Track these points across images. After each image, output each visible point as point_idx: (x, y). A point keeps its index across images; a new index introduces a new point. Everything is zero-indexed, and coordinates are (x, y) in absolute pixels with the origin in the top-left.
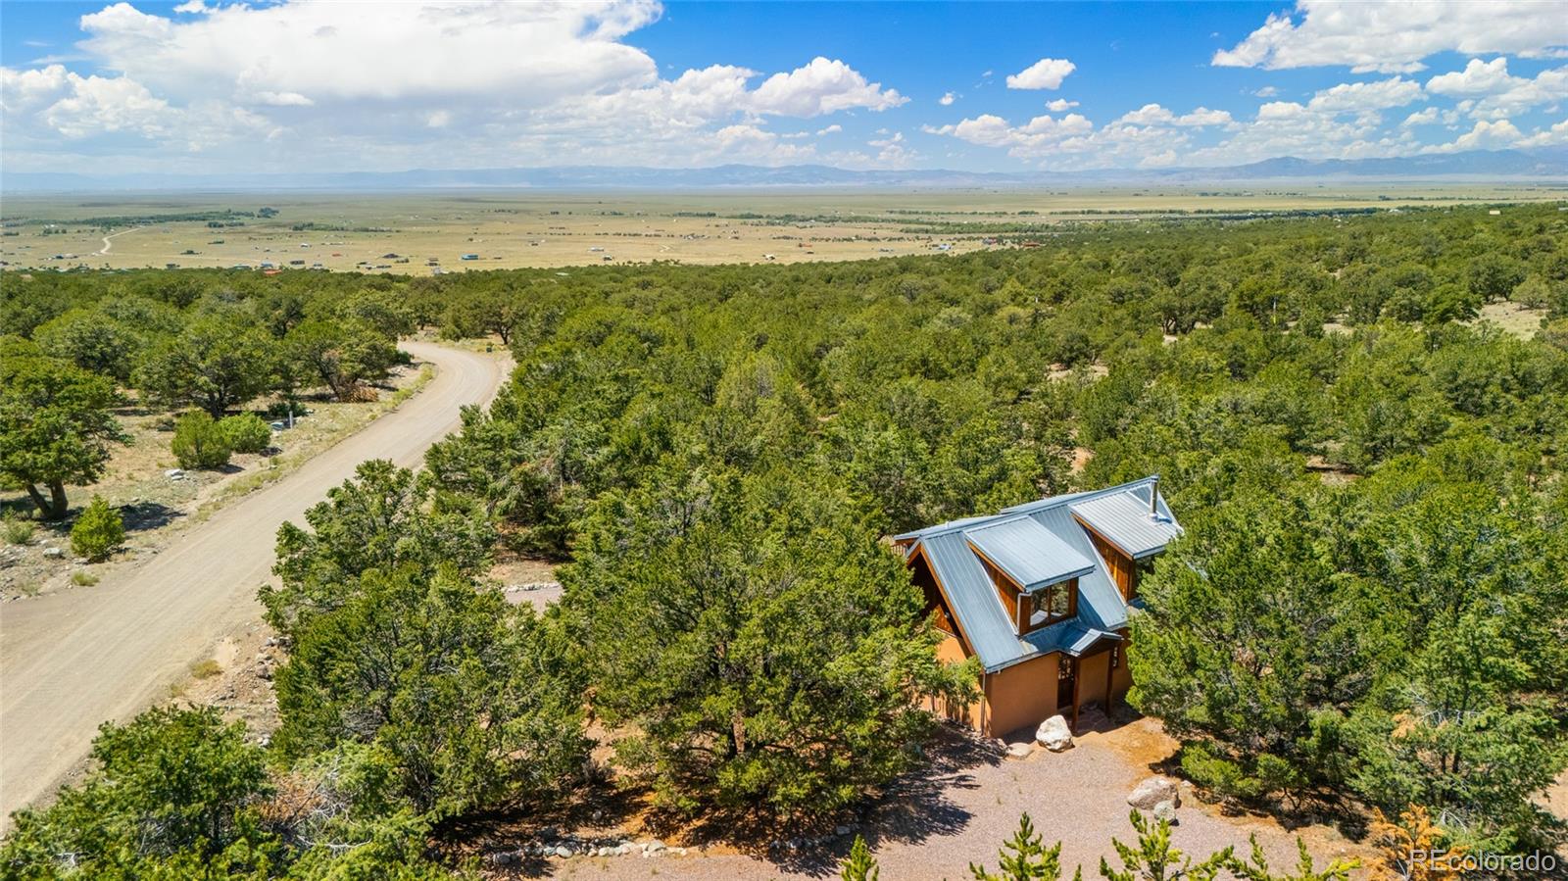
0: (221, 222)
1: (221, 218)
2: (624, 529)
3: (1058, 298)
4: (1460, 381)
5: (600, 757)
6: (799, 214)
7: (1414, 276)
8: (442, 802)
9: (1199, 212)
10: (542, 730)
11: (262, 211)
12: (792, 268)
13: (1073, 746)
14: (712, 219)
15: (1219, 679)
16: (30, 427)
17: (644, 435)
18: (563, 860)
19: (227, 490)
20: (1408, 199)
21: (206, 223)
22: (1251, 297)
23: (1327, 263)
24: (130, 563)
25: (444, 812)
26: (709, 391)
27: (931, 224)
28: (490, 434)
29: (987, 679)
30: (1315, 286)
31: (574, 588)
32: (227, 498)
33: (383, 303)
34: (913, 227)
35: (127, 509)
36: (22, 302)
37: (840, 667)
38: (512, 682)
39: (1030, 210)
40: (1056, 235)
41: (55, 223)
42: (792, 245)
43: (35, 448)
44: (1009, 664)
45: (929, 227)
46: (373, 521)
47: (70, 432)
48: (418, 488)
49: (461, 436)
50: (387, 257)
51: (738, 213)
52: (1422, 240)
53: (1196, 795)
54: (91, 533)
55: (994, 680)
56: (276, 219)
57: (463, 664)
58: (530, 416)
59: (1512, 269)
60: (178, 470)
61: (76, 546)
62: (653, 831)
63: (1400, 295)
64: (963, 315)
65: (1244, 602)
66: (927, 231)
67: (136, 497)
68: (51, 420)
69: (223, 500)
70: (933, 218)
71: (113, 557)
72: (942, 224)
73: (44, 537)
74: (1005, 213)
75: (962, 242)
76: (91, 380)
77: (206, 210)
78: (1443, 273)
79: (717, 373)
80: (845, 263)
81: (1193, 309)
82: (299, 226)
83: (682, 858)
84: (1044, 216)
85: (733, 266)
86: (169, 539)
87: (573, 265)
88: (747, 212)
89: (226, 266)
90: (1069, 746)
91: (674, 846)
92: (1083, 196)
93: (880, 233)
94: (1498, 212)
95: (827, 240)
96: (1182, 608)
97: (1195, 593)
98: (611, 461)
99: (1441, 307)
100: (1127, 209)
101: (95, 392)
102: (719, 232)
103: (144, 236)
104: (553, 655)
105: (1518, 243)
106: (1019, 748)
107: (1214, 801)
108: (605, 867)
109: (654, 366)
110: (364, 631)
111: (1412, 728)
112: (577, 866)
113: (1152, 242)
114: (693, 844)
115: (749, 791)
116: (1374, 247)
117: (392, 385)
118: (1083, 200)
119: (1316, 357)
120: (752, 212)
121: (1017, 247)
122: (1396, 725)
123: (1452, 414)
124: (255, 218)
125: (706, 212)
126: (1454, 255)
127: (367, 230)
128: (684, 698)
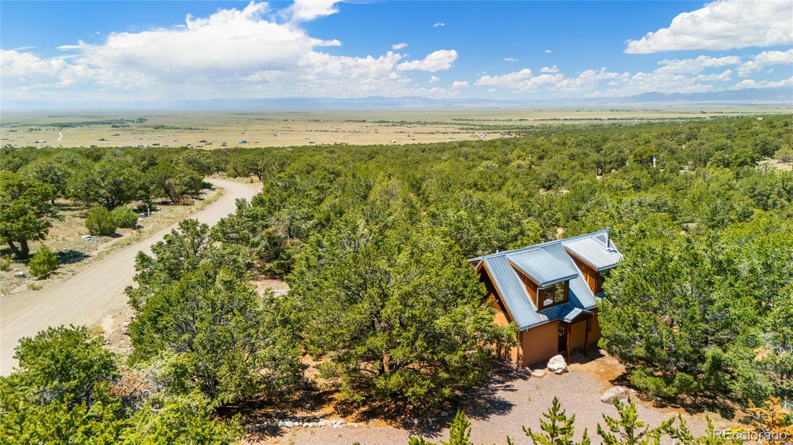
0: (118, 125)
1: (118, 123)
2: (322, 254)
3: (541, 158)
4: (756, 192)
5: (309, 375)
6: (408, 121)
7: (724, 146)
8: (221, 396)
9: (610, 119)
10: (278, 356)
11: (139, 119)
12: (404, 146)
13: (568, 372)
14: (364, 123)
15: (651, 332)
16: (10, 209)
17: (332, 214)
18: (289, 429)
19: (114, 245)
20: (715, 112)
21: (111, 125)
22: (641, 156)
23: (677, 141)
24: (60, 279)
25: (222, 401)
26: (365, 197)
27: (474, 125)
28: (251, 213)
29: (521, 334)
30: (672, 152)
31: (295, 286)
32: (113, 249)
33: (198, 157)
34: (465, 127)
35: (61, 254)
36: (13, 156)
37: (442, 322)
38: (261, 329)
39: (524, 118)
40: (537, 130)
41: (35, 125)
42: (404, 136)
43: (12, 220)
44: (533, 326)
45: (473, 127)
46: (187, 252)
47: (31, 212)
48: (212, 234)
49: (236, 214)
50: (201, 142)
51: (377, 120)
52: (726, 130)
53: (638, 396)
54: (40, 264)
55: (524, 334)
56: (146, 123)
57: (234, 319)
58: (272, 205)
59: (774, 143)
60: (88, 236)
61: (32, 271)
62: (338, 414)
63: (718, 155)
64: (494, 165)
65: (665, 289)
66: (472, 129)
67: (65, 248)
68: (20, 205)
69: (111, 250)
70: (475, 123)
71: (51, 276)
72: (480, 125)
73: (16, 267)
74: (511, 120)
75: (490, 134)
76: (42, 185)
77: (110, 119)
78: (739, 144)
79: (369, 188)
80: (431, 144)
81: (611, 162)
82: (157, 127)
83: (355, 428)
84: (532, 121)
85: (375, 146)
86: (82, 268)
87: (294, 146)
88: (381, 120)
89: (120, 146)
90: (565, 371)
91: (350, 421)
92: (551, 111)
93: (449, 130)
94: (762, 119)
95: (422, 133)
96: (629, 294)
97: (637, 285)
98: (315, 227)
99: (739, 160)
100: (573, 118)
101: (44, 191)
102: (368, 129)
103: (79, 132)
104: (284, 316)
105: (775, 131)
106: (538, 372)
107: (649, 399)
108: (312, 433)
109: (336, 186)
110: (179, 301)
111: (765, 356)
112: (297, 432)
113: (586, 133)
114: (361, 421)
115: (393, 390)
116: (701, 134)
117: (202, 198)
118: (551, 113)
119: (677, 184)
120: (384, 120)
121: (518, 137)
122: (756, 354)
123: (755, 208)
124: (135, 123)
125: (361, 120)
126: (743, 137)
127: (191, 129)
128: (357, 339)
